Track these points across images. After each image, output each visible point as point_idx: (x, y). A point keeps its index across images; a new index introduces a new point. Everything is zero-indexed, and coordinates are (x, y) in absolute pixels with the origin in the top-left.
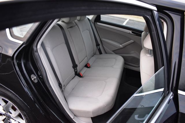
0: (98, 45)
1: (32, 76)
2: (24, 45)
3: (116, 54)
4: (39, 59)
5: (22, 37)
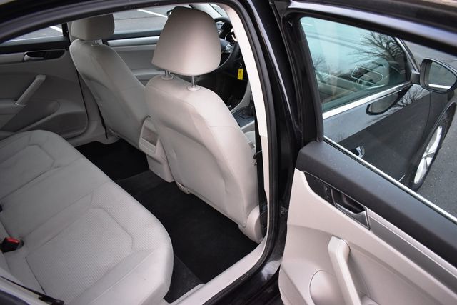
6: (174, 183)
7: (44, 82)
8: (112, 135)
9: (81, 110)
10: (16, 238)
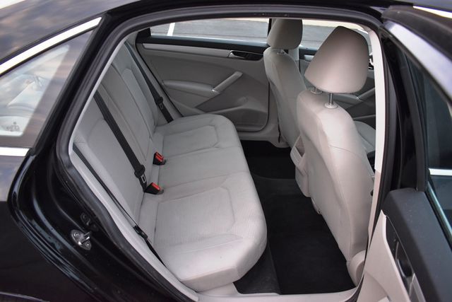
0: (158, 101)
1: (74, 235)
2: (31, 159)
3: (207, 111)
4: (83, 184)
5: (19, 134)
6: (310, 199)
7: (240, 78)
8: (283, 141)
9: (264, 110)
10: (160, 187)
